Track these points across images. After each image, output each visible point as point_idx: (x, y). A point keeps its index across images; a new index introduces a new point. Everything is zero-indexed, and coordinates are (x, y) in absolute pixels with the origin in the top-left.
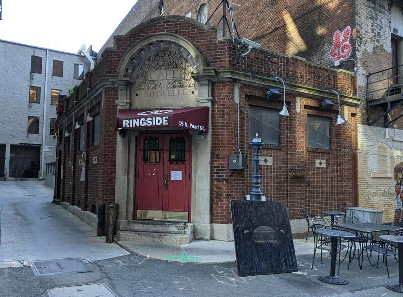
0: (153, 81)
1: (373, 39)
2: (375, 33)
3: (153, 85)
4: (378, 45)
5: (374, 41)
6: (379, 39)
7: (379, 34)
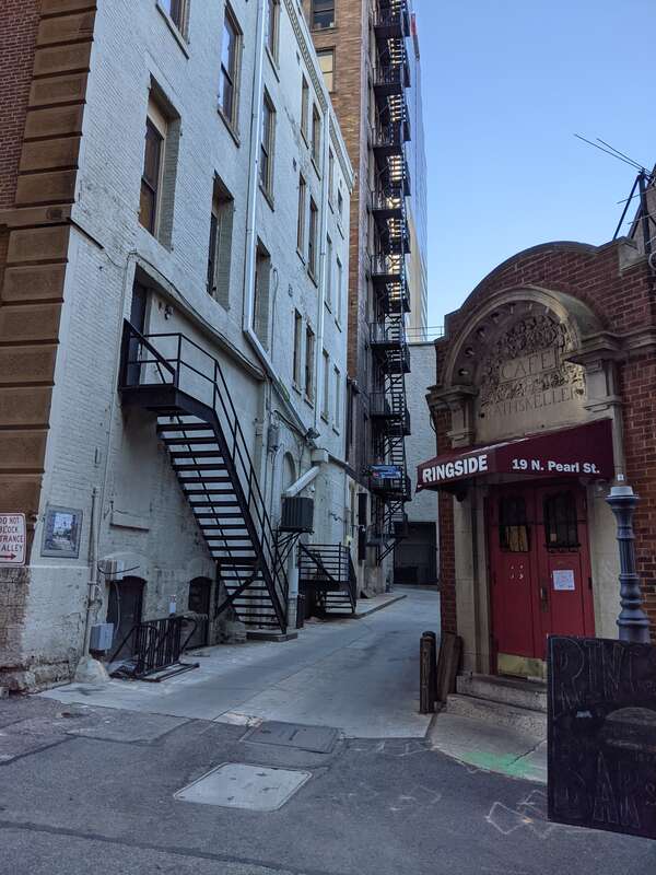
0: (508, 384)
3: (508, 392)
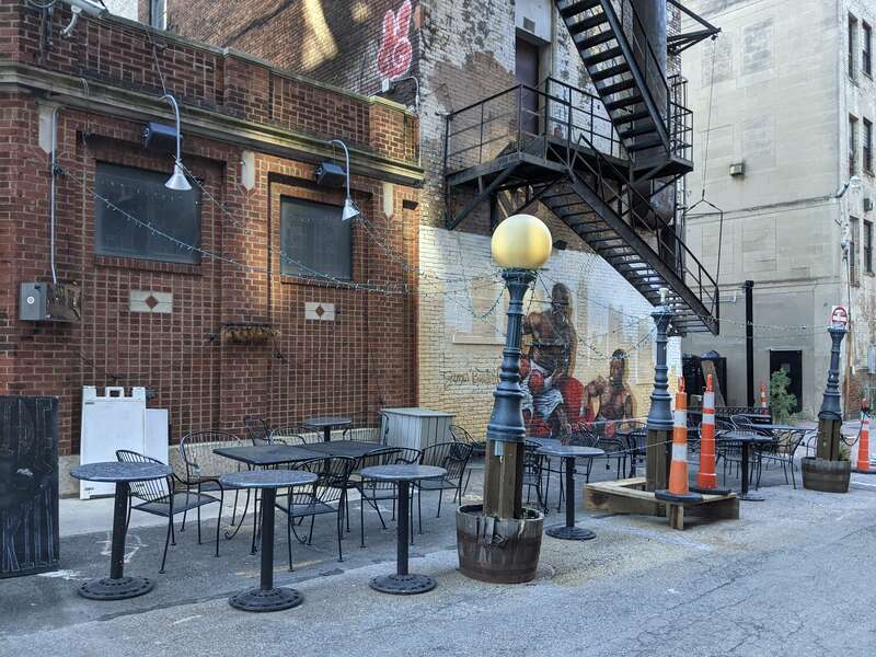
1: (467, 37)
2: (472, 23)
4: (480, 51)
5: (470, 41)
6: (483, 36)
7: (482, 27)
